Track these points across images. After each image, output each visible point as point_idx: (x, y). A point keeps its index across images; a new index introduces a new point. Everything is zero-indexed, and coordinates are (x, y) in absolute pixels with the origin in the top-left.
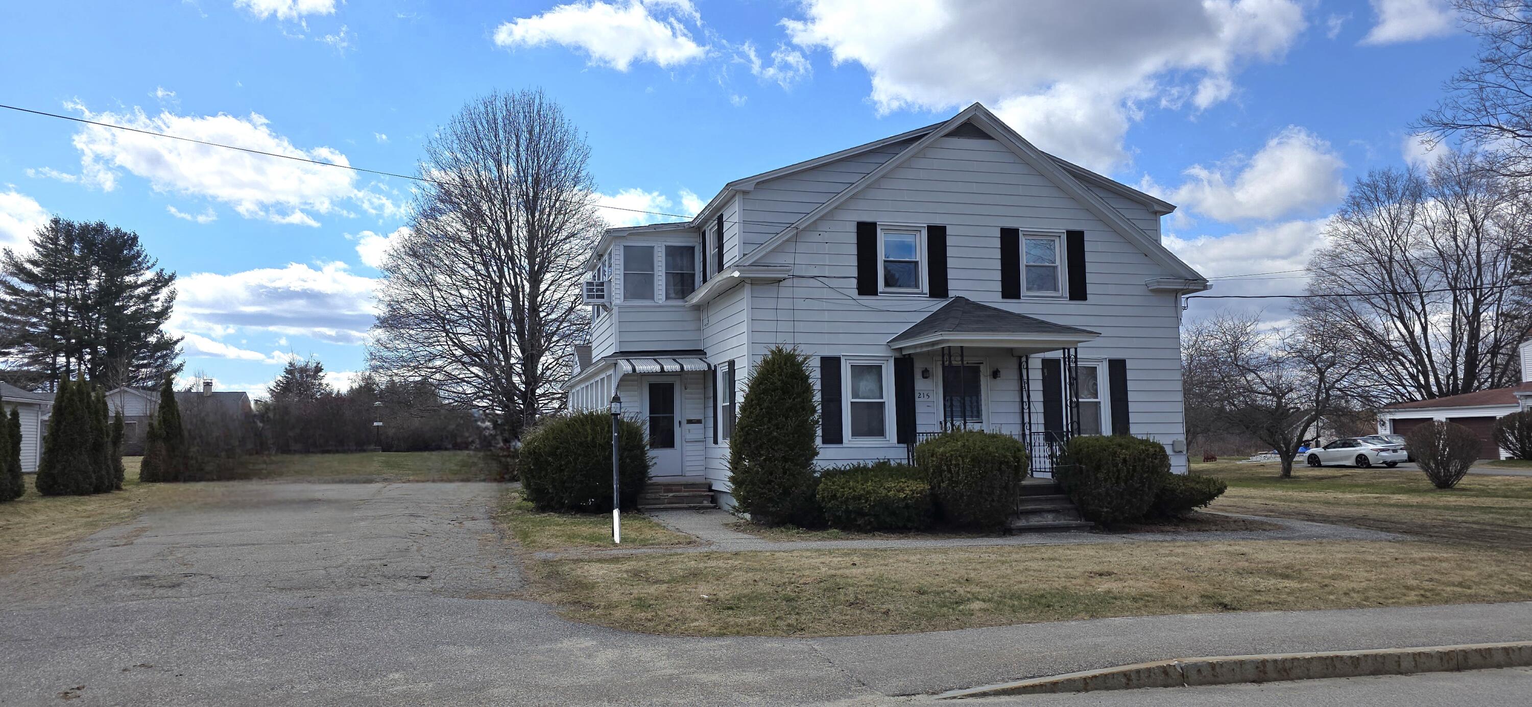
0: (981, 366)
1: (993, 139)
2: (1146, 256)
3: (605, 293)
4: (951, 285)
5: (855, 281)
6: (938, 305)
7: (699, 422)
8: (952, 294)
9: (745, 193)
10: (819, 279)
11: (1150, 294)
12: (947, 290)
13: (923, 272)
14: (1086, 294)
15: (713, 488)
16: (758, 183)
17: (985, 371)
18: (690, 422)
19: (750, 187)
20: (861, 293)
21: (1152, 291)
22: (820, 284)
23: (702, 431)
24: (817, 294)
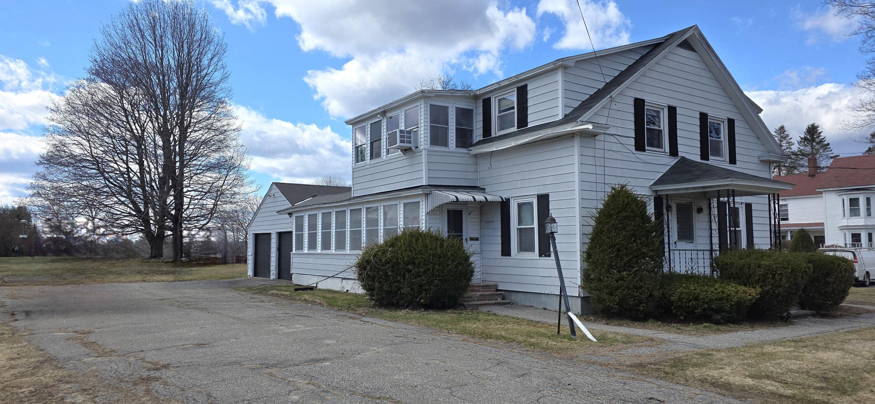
0: (693, 204)
1: (696, 52)
2: (758, 138)
3: (412, 140)
4: (680, 148)
5: (633, 141)
6: (673, 161)
7: (477, 239)
8: (680, 154)
9: (565, 68)
10: (616, 136)
11: (760, 163)
12: (677, 151)
13: (666, 139)
14: (736, 160)
15: (499, 288)
16: (577, 62)
17: (695, 208)
18: (472, 239)
19: (572, 63)
20: (637, 149)
21: (761, 161)
22: (616, 141)
23: (479, 246)
24: (614, 147)
